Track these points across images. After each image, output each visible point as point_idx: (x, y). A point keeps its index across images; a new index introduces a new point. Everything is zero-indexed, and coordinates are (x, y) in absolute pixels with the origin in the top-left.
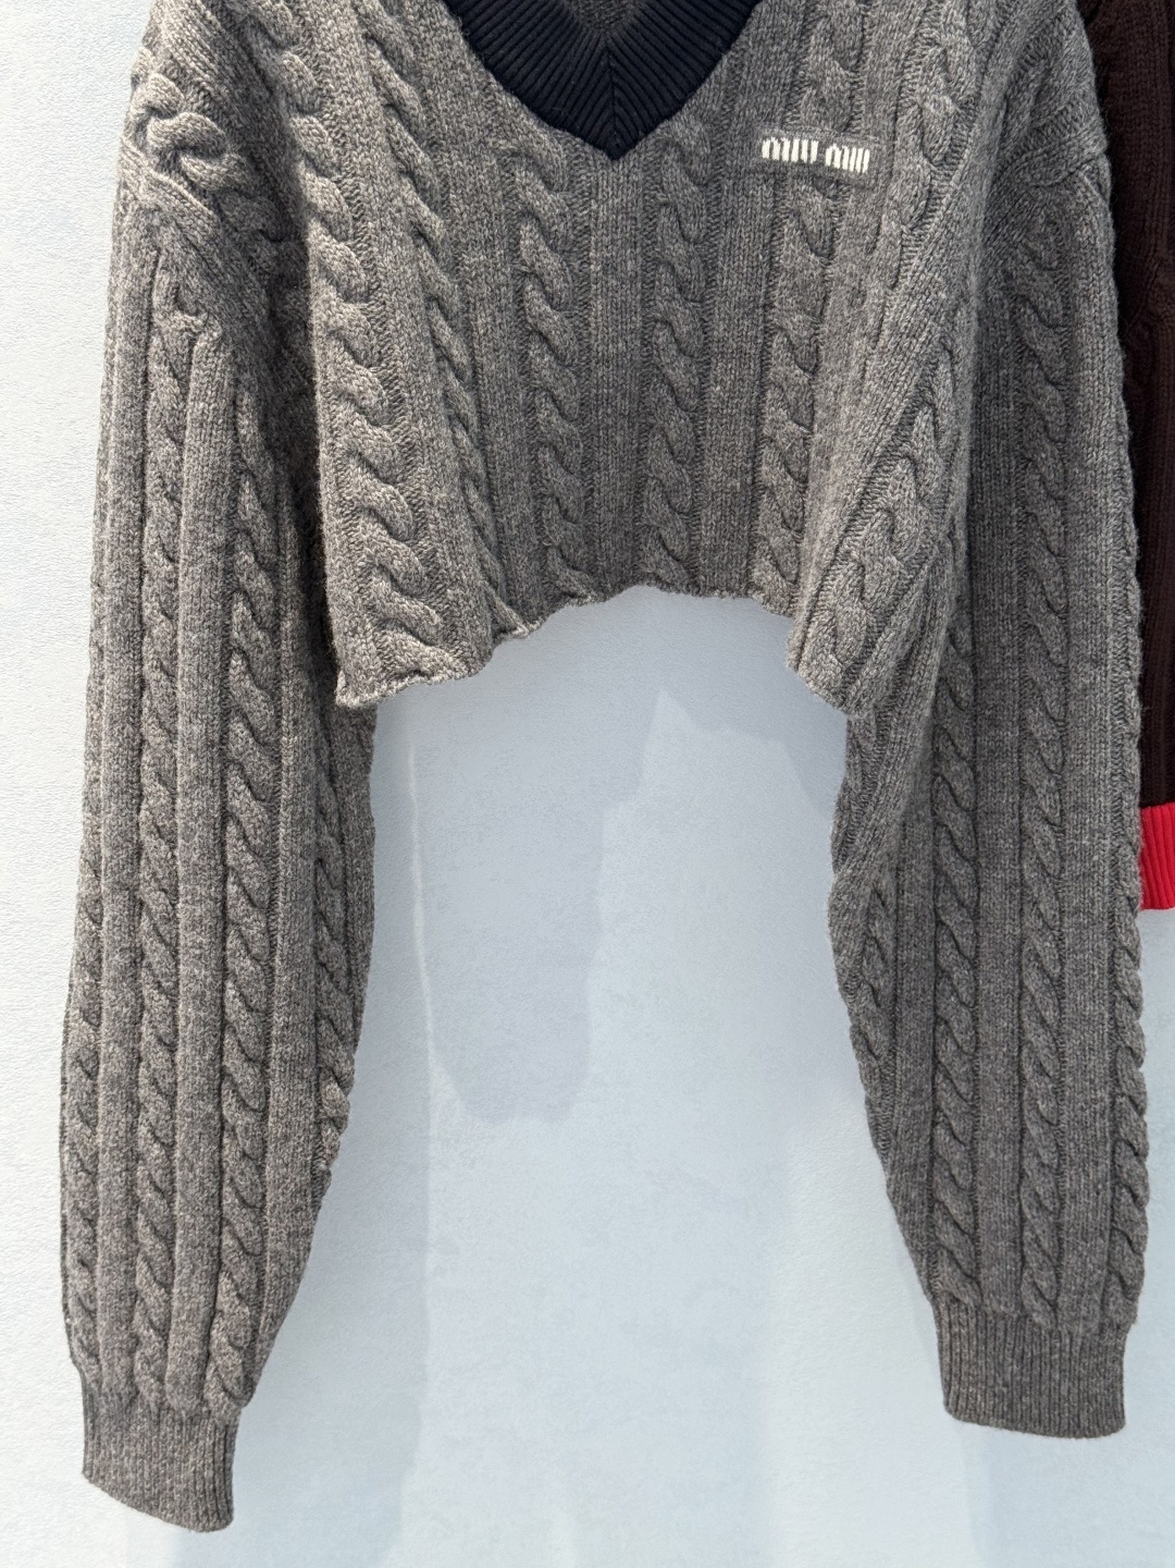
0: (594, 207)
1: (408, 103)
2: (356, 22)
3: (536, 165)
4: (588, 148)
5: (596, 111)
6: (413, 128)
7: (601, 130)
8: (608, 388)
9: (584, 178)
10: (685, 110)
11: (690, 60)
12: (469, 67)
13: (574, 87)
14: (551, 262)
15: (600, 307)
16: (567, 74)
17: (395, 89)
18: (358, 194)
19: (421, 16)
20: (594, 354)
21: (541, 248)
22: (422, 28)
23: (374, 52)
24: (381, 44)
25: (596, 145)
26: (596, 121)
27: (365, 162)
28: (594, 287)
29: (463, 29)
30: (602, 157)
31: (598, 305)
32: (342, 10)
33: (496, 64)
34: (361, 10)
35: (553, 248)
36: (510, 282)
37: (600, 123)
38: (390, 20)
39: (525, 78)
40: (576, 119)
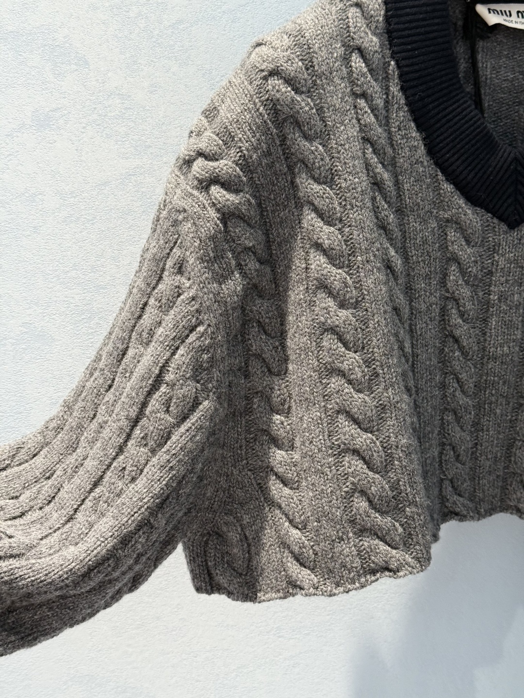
0: (496, 258)
1: (386, 183)
2: (358, 129)
3: (461, 229)
4: (495, 221)
5: (504, 198)
6: (388, 199)
7: (506, 209)
8: (494, 377)
9: (490, 239)
12: (426, 163)
13: (492, 181)
14: (465, 292)
15: (494, 323)
16: (488, 172)
17: (379, 173)
18: (351, 239)
19: (399, 129)
20: (487, 353)
21: (460, 282)
22: (399, 137)
23: (367, 149)
24: (372, 145)
25: (501, 219)
27: (358, 218)
28: (491, 309)
29: (424, 139)
30: (504, 227)
31: (493, 322)
32: (350, 121)
33: (444, 163)
34: (362, 122)
35: (467, 283)
36: (439, 302)
37: (506, 205)
38: (380, 130)
39: (461, 173)
40: (490, 202)
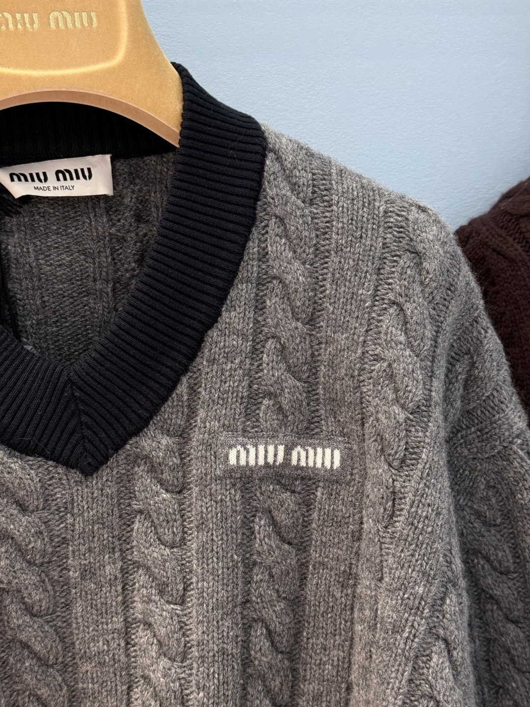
0: (70, 521)
4: (61, 469)
5: (65, 436)
7: (72, 452)
9: (58, 496)
10: (152, 427)
11: (151, 383)
13: (42, 416)
16: (33, 407)
25: (68, 464)
26: (66, 445)
30: (76, 475)
35: (30, 564)
37: (70, 446)
40: (46, 445)
